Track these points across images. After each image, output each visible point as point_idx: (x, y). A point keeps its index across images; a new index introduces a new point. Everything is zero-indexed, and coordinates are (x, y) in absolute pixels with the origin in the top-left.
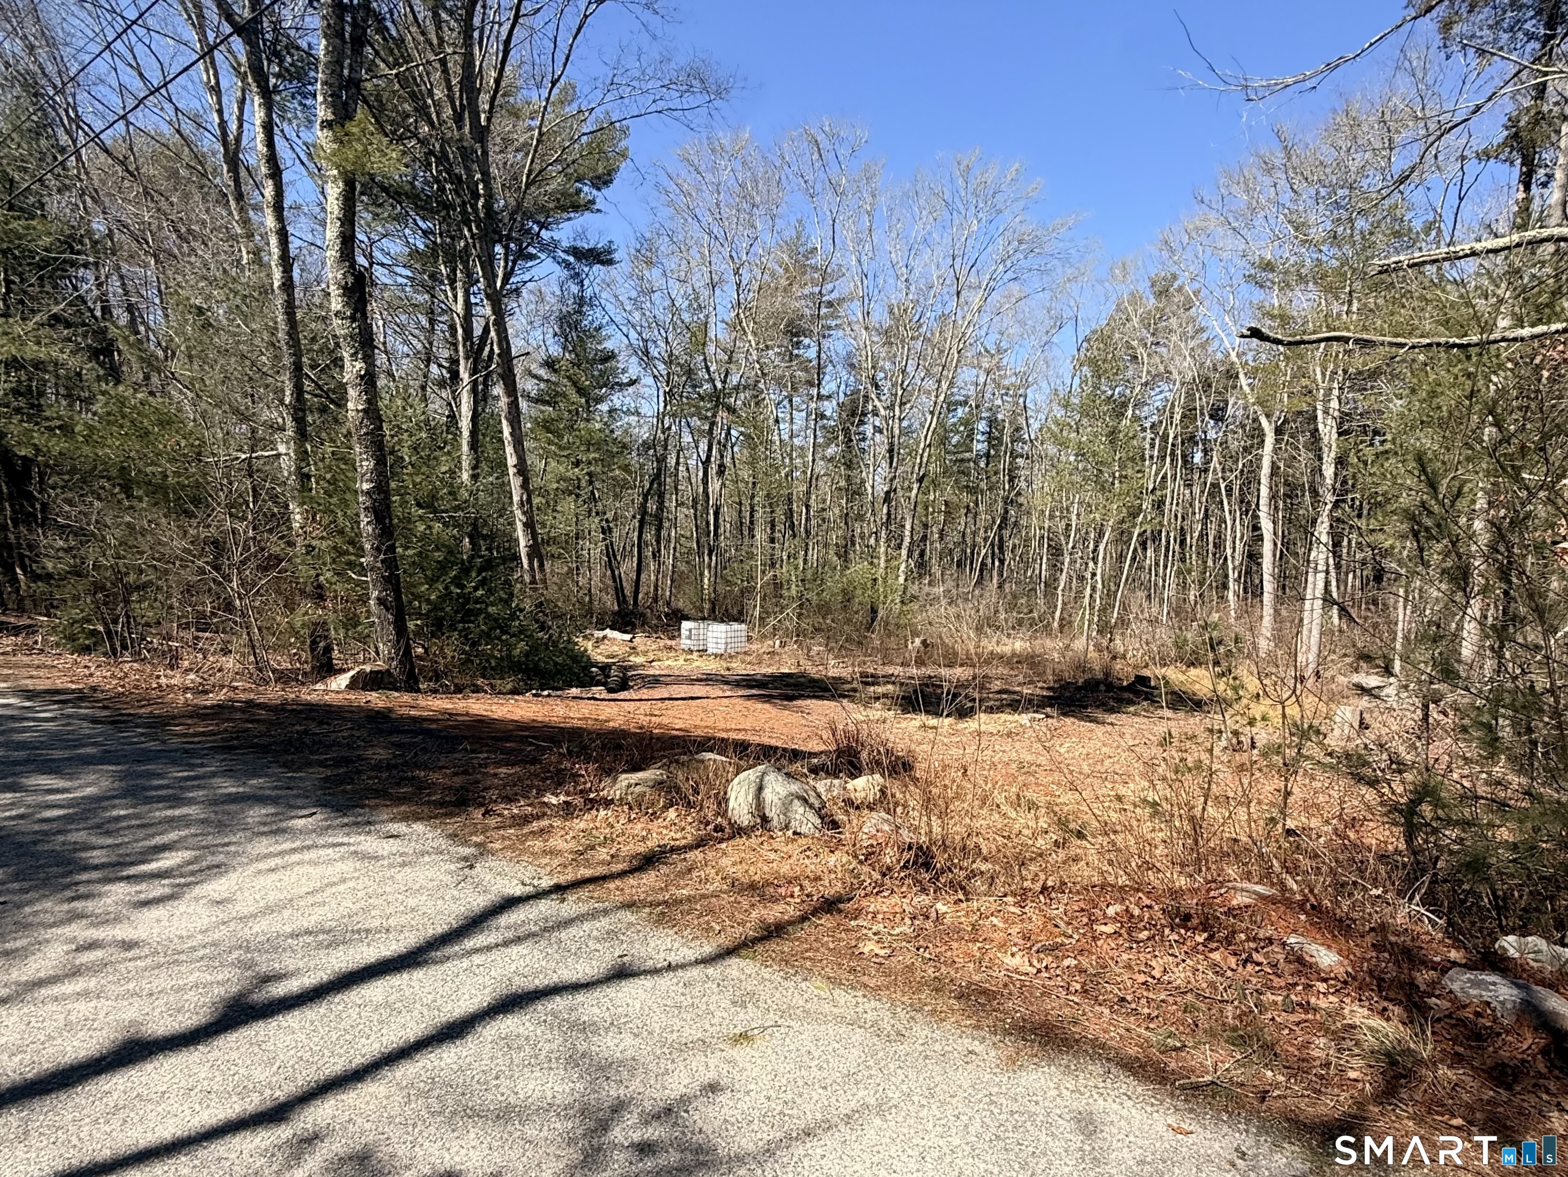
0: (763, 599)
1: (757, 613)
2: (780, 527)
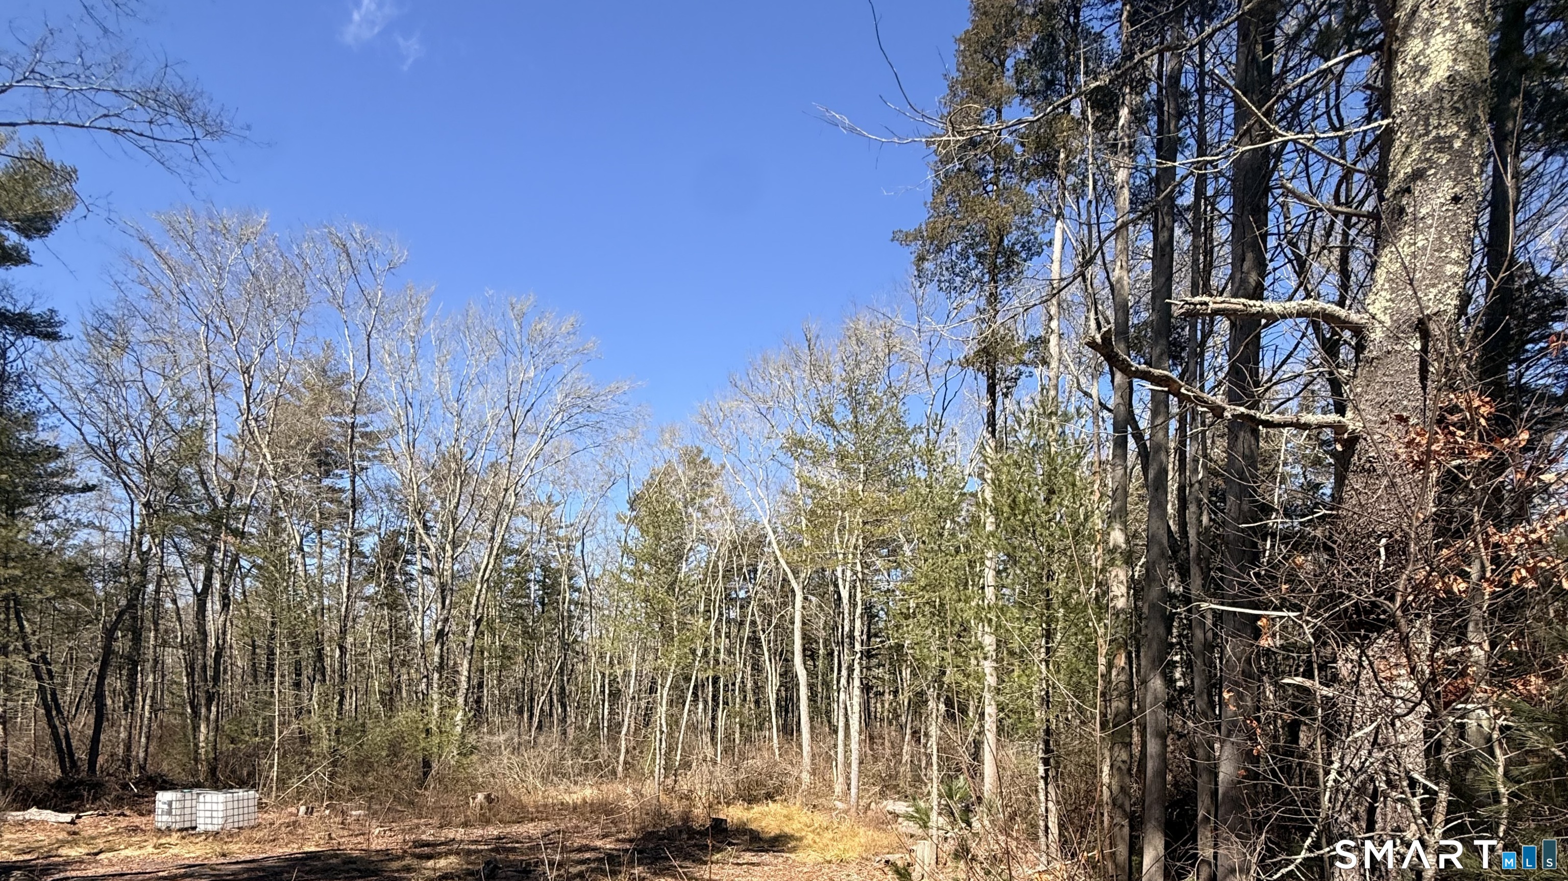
0: (283, 756)
1: (274, 774)
2: (308, 671)
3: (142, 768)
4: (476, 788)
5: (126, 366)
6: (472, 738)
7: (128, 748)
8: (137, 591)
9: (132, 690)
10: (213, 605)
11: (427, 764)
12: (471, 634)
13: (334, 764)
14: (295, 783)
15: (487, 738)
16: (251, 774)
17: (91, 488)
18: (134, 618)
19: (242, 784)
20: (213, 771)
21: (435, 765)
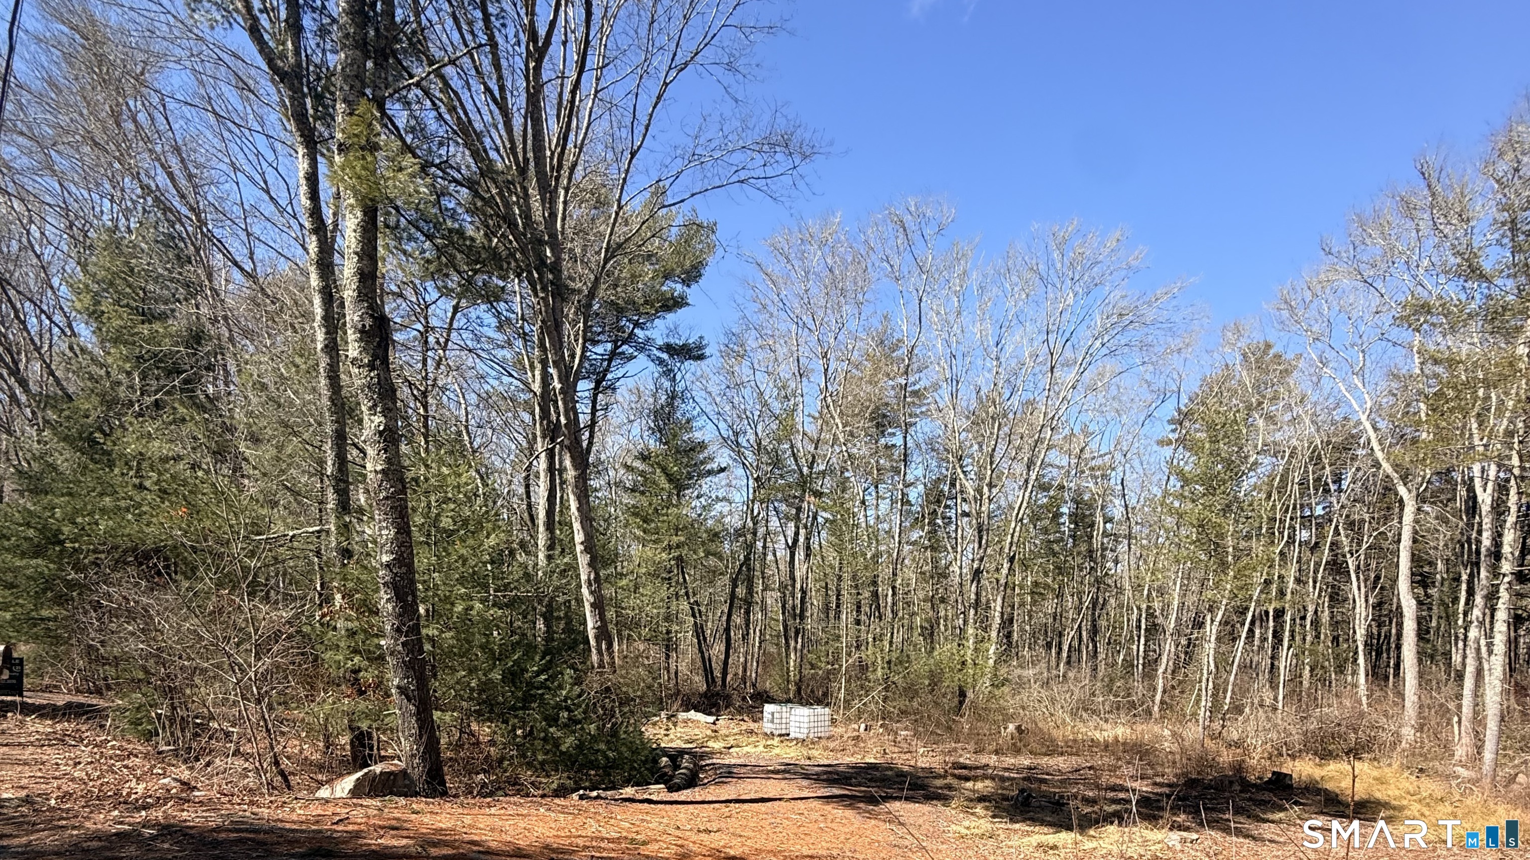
0: (848, 681)
1: (842, 696)
2: (865, 609)
3: (754, 685)
4: (1008, 718)
5: (744, 371)
6: (1003, 671)
7: (745, 670)
8: (749, 547)
9: (747, 625)
10: (800, 555)
11: (962, 694)
12: (1005, 571)
13: (886, 689)
14: (857, 704)
15: (1018, 671)
16: (825, 694)
17: (722, 470)
18: (749, 569)
19: (819, 702)
20: (799, 690)
21: (970, 695)
